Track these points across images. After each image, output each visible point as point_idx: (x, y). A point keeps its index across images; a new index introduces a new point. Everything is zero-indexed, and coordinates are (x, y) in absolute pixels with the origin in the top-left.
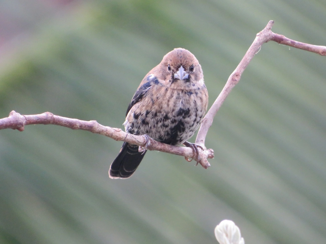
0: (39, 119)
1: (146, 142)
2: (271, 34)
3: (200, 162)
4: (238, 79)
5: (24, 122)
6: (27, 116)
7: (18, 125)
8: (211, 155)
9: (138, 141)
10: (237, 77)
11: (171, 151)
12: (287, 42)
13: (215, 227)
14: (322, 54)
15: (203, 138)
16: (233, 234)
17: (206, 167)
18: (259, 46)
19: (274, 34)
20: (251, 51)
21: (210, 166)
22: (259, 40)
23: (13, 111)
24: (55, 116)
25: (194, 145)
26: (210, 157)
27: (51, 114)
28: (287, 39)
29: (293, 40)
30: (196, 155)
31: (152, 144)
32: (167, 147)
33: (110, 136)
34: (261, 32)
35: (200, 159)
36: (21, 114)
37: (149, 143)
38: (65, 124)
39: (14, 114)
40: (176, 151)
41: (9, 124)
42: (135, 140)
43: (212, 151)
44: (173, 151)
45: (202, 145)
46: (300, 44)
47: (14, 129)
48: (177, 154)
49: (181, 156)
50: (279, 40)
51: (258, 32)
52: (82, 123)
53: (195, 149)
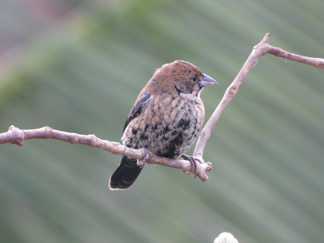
0: (38, 133)
1: (144, 155)
2: (267, 46)
3: (198, 175)
4: (235, 92)
5: (23, 137)
6: (26, 131)
7: (17, 140)
8: (209, 168)
9: (136, 155)
10: (234, 90)
11: (169, 164)
12: (284, 54)
13: (214, 239)
14: (318, 67)
15: (201, 151)
17: (204, 180)
18: (256, 59)
19: (270, 47)
20: (249, 64)
21: (208, 179)
22: (256, 53)
23: (12, 126)
24: (54, 131)
25: (192, 158)
26: (208, 170)
27: (50, 129)
28: (284, 51)
29: (289, 53)
30: (194, 168)
31: (150, 157)
32: (165, 160)
33: (109, 149)
34: (258, 45)
35: (198, 172)
36: (20, 129)
37: (148, 156)
38: (64, 139)
39: (13, 129)
40: (174, 164)
41: (8, 139)
42: (133, 154)
43: (210, 163)
44: (171, 164)
45: (200, 158)
46: (296, 57)
47: (13, 143)
48: (175, 167)
49: (179, 169)
50: (275, 53)
51: (255, 45)
52: (81, 137)
53: (193, 162)
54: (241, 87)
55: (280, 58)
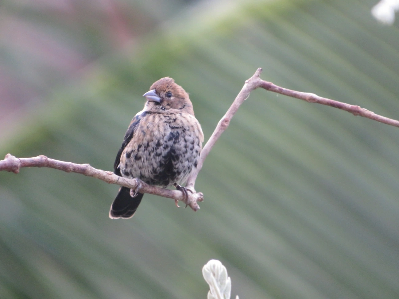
0: (33, 161)
1: (137, 185)
2: (259, 81)
3: (190, 205)
4: (227, 124)
5: (19, 165)
6: (22, 159)
7: (13, 168)
8: (200, 199)
9: (129, 184)
10: (226, 123)
11: (161, 194)
12: (275, 89)
13: (203, 266)
14: (309, 101)
15: (193, 181)
16: (220, 273)
17: (195, 210)
18: (248, 93)
19: (262, 81)
20: (240, 97)
21: (199, 209)
22: (248, 87)
23: (9, 154)
24: (49, 159)
25: (184, 188)
26: (199, 201)
27: (45, 157)
28: (275, 86)
29: (280, 88)
30: (185, 197)
31: (143, 187)
32: (157, 190)
33: (102, 179)
34: (250, 79)
35: (189, 202)
36: (17, 157)
37: (140, 186)
38: (59, 167)
39: (9, 157)
40: (166, 194)
41: (4, 167)
42: (127, 183)
43: (202, 194)
44: (163, 194)
45: (192, 188)
46: (287, 91)
47: (9, 171)
48: (167, 196)
49: (171, 199)
50: (267, 87)
51: (247, 79)
52: (75, 166)
53: (185, 192)
54: (232, 120)
55: (271, 92)
